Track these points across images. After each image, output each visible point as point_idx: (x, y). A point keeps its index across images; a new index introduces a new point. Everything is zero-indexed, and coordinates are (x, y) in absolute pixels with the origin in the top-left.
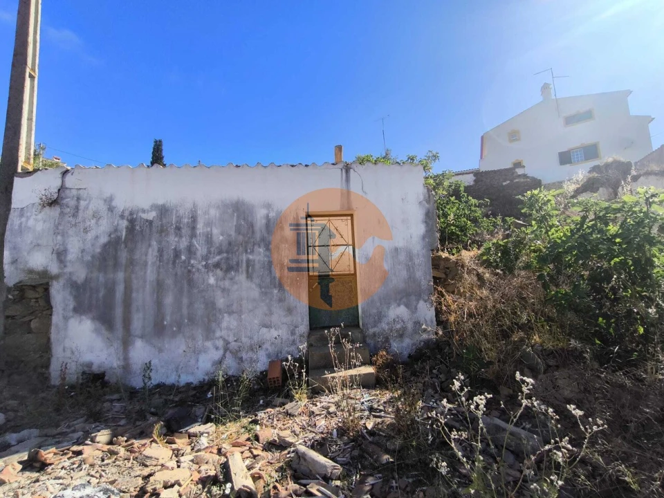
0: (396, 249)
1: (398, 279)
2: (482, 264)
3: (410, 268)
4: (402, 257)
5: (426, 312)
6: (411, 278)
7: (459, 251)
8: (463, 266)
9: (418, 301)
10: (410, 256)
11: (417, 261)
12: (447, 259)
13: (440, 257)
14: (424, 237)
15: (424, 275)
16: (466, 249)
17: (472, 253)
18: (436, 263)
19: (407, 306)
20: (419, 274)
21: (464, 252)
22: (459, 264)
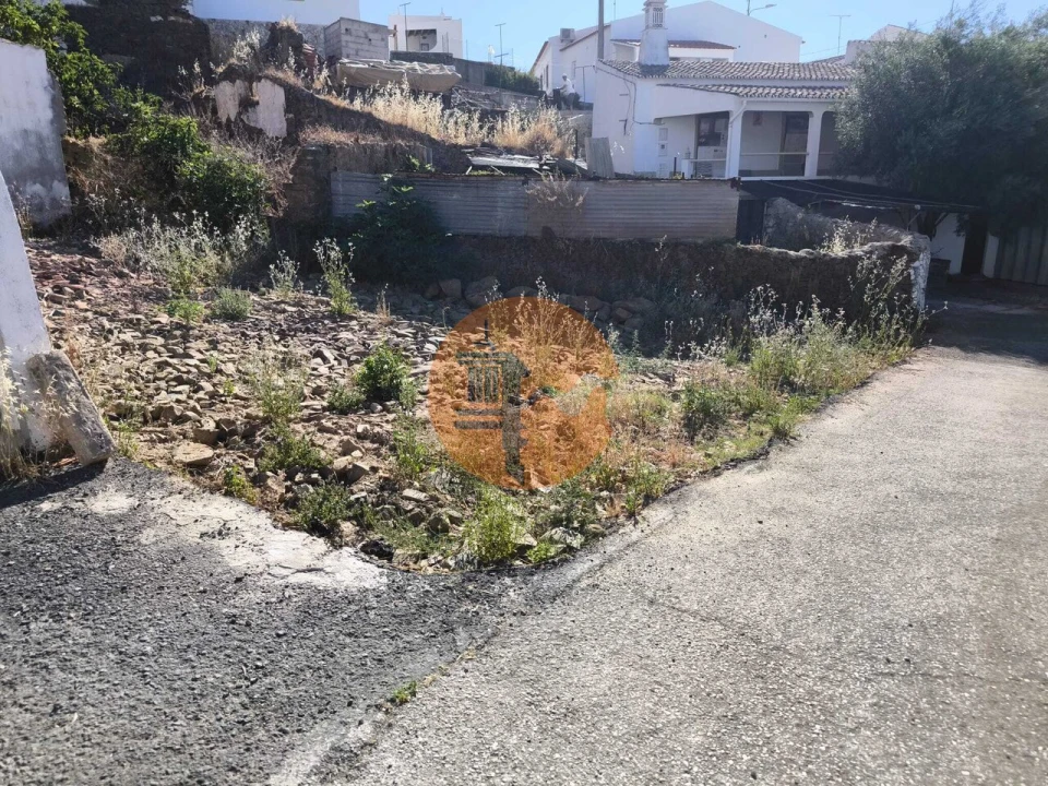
0: (26, 131)
1: (32, 158)
2: (107, 152)
3: (42, 150)
4: (33, 139)
5: (62, 191)
6: (43, 159)
7: (86, 137)
8: (92, 152)
9: (53, 180)
10: (40, 138)
11: (48, 145)
12: (74, 143)
13: (68, 141)
14: (52, 122)
15: (55, 158)
16: (94, 136)
17: (100, 141)
18: (66, 147)
19: (42, 184)
20: (50, 157)
21: (92, 139)
22: (87, 151)
